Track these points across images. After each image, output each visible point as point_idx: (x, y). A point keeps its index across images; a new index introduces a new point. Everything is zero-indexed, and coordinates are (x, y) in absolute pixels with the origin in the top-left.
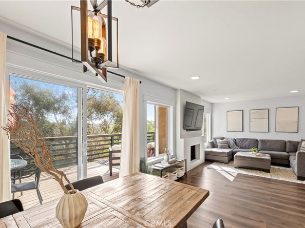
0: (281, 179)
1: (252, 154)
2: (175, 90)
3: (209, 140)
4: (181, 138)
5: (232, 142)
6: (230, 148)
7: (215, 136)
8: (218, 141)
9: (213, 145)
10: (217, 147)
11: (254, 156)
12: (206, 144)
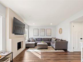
0: (51, 51)
1: (42, 43)
2: (6, 8)
3: (27, 39)
4: (10, 38)
5: (35, 40)
6: (35, 41)
7: (29, 37)
8: (31, 39)
9: (29, 41)
10: (30, 41)
11: (43, 44)
12: (26, 41)
